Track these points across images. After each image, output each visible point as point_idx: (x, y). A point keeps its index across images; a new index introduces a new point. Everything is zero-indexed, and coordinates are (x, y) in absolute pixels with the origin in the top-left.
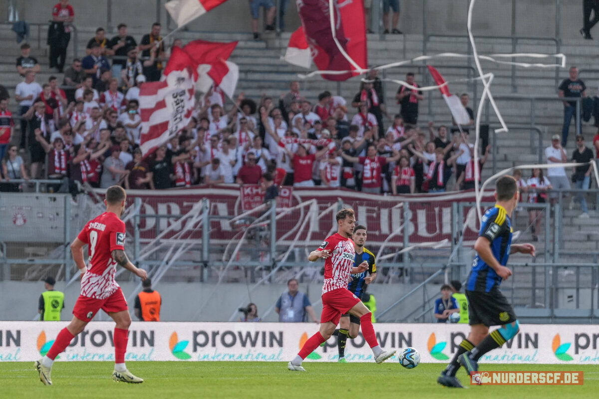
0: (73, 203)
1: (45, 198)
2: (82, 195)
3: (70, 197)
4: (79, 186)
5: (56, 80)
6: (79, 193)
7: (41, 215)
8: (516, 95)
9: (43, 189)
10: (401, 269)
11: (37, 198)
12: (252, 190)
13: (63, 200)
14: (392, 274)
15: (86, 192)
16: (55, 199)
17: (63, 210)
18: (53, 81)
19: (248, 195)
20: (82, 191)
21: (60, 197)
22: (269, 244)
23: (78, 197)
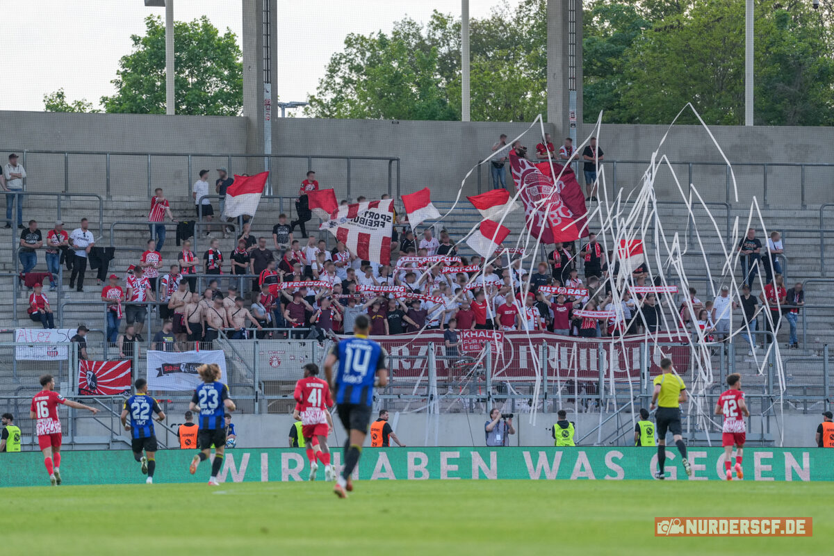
0: (320, 347)
1: (296, 343)
2: (327, 340)
3: (317, 342)
4: (325, 333)
5: (298, 243)
6: (324, 339)
7: (293, 358)
8: (693, 251)
9: (294, 335)
10: (597, 400)
11: (289, 343)
12: (469, 334)
13: (311, 344)
14: (591, 404)
15: (330, 338)
16: (304, 344)
17: (311, 353)
18: (295, 244)
19: (467, 338)
20: (327, 337)
21: (309, 342)
22: (485, 379)
23: (324, 342)
